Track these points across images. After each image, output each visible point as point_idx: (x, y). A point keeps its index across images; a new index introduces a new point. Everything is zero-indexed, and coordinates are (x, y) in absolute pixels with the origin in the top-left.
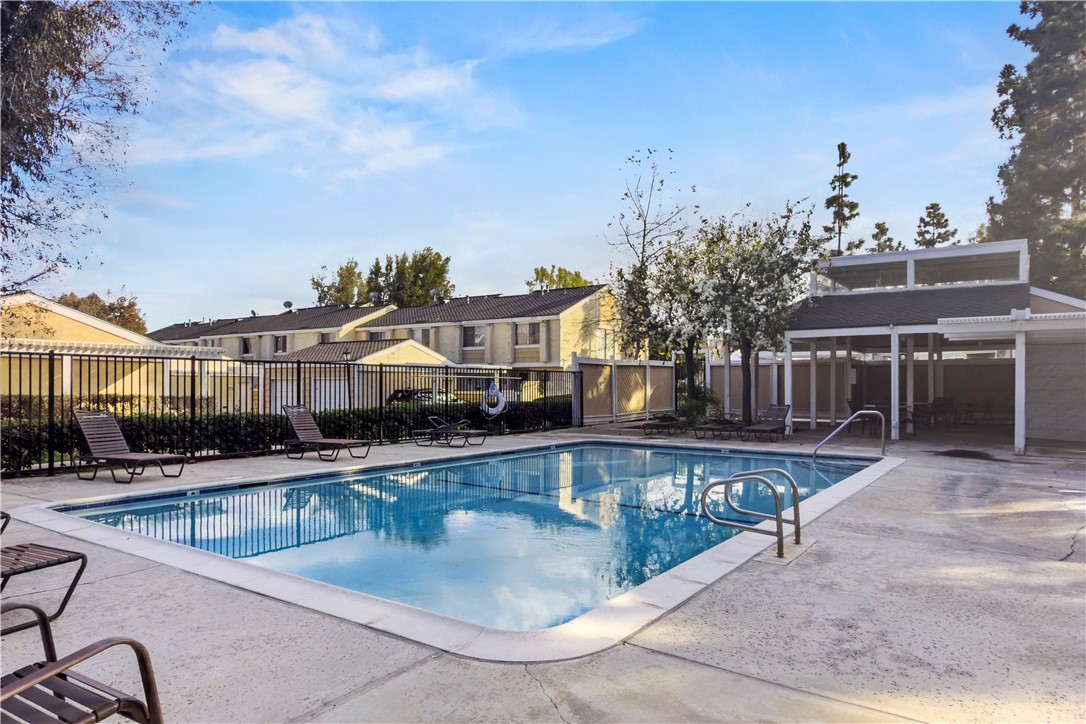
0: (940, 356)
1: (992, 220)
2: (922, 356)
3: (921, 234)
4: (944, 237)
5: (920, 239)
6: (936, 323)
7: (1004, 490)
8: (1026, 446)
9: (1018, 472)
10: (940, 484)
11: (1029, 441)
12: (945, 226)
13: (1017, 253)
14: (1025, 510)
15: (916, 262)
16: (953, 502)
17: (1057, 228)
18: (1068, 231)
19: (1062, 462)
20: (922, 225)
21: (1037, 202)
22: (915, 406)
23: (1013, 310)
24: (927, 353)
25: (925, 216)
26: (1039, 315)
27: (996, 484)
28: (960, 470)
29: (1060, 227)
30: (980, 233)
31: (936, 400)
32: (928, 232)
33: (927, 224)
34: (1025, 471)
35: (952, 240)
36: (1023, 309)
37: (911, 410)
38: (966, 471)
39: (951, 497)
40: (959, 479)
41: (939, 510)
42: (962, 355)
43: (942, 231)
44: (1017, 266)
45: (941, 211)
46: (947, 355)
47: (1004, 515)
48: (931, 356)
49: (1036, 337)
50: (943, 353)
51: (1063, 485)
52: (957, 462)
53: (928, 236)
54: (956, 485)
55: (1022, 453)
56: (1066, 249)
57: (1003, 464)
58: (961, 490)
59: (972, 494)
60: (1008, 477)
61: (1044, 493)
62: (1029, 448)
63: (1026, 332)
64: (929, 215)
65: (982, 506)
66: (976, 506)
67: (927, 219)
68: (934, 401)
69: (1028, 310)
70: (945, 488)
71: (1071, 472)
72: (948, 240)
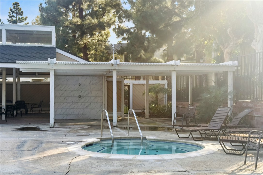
0: (19, 80)
1: (42, 15)
2: (10, 79)
3: (10, 17)
4: (21, 20)
5: (10, 19)
6: (16, 63)
7: (44, 145)
8: (54, 123)
9: (51, 136)
10: (16, 145)
11: (56, 121)
12: (22, 15)
13: (51, 32)
14: (52, 154)
15: (7, 31)
16: (21, 154)
17: (67, 23)
18: (71, 25)
19: (68, 129)
20: (11, 12)
21: (59, 10)
22: (6, 105)
23: (49, 59)
24: (12, 78)
25: (12, 8)
26: (59, 62)
27: (41, 143)
28: (25, 137)
29: (68, 23)
30: (37, 21)
31: (17, 102)
32: (14, 16)
33: (13, 12)
34: (53, 135)
35: (25, 22)
36: (53, 58)
37: (4, 107)
38: (28, 137)
39: (20, 152)
40: (25, 142)
41: (14, 159)
42: (29, 79)
43: (21, 17)
44: (51, 38)
45: (20, 7)
46: (22, 79)
47: (43, 158)
48: (14, 80)
49: (58, 72)
50: (20, 78)
51: (68, 140)
52: (25, 133)
53: (14, 19)
54: (24, 145)
55: (53, 126)
56: (70, 33)
57: (45, 132)
58: (25, 148)
59: (30, 149)
60: (46, 138)
61: (60, 145)
62: (56, 124)
63: (54, 69)
64: (14, 8)
65: (34, 154)
66: (31, 155)
67: (14, 10)
68: (16, 103)
69: (55, 59)
70: (18, 147)
71: (71, 133)
72: (23, 22)
